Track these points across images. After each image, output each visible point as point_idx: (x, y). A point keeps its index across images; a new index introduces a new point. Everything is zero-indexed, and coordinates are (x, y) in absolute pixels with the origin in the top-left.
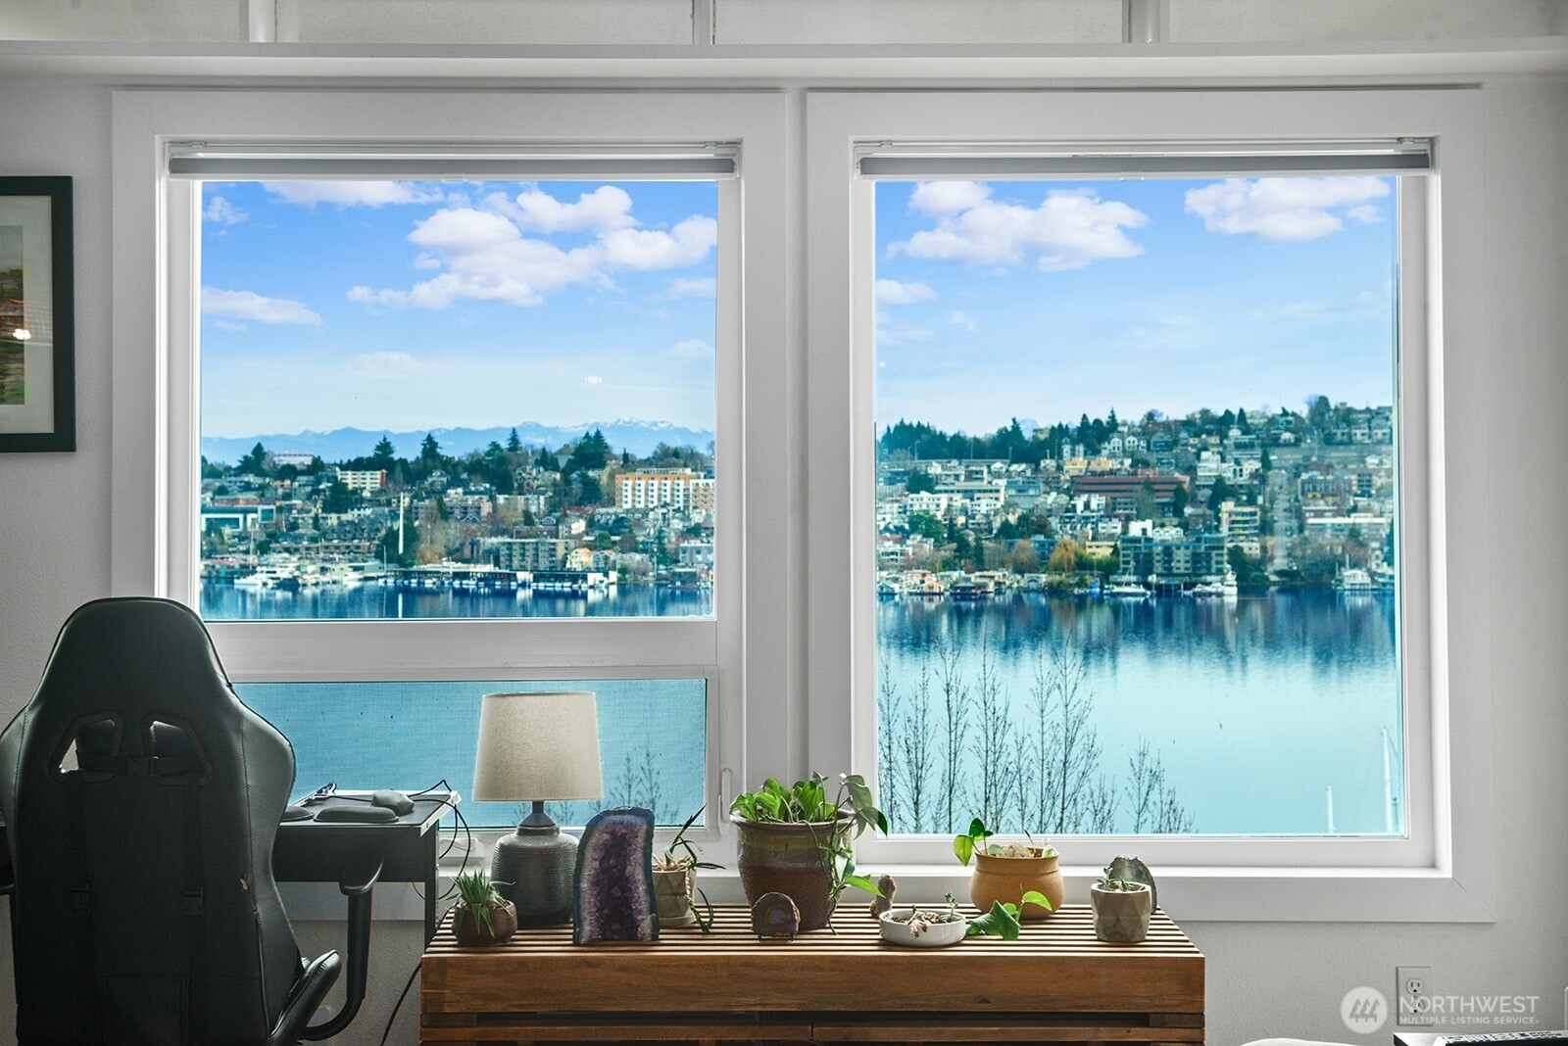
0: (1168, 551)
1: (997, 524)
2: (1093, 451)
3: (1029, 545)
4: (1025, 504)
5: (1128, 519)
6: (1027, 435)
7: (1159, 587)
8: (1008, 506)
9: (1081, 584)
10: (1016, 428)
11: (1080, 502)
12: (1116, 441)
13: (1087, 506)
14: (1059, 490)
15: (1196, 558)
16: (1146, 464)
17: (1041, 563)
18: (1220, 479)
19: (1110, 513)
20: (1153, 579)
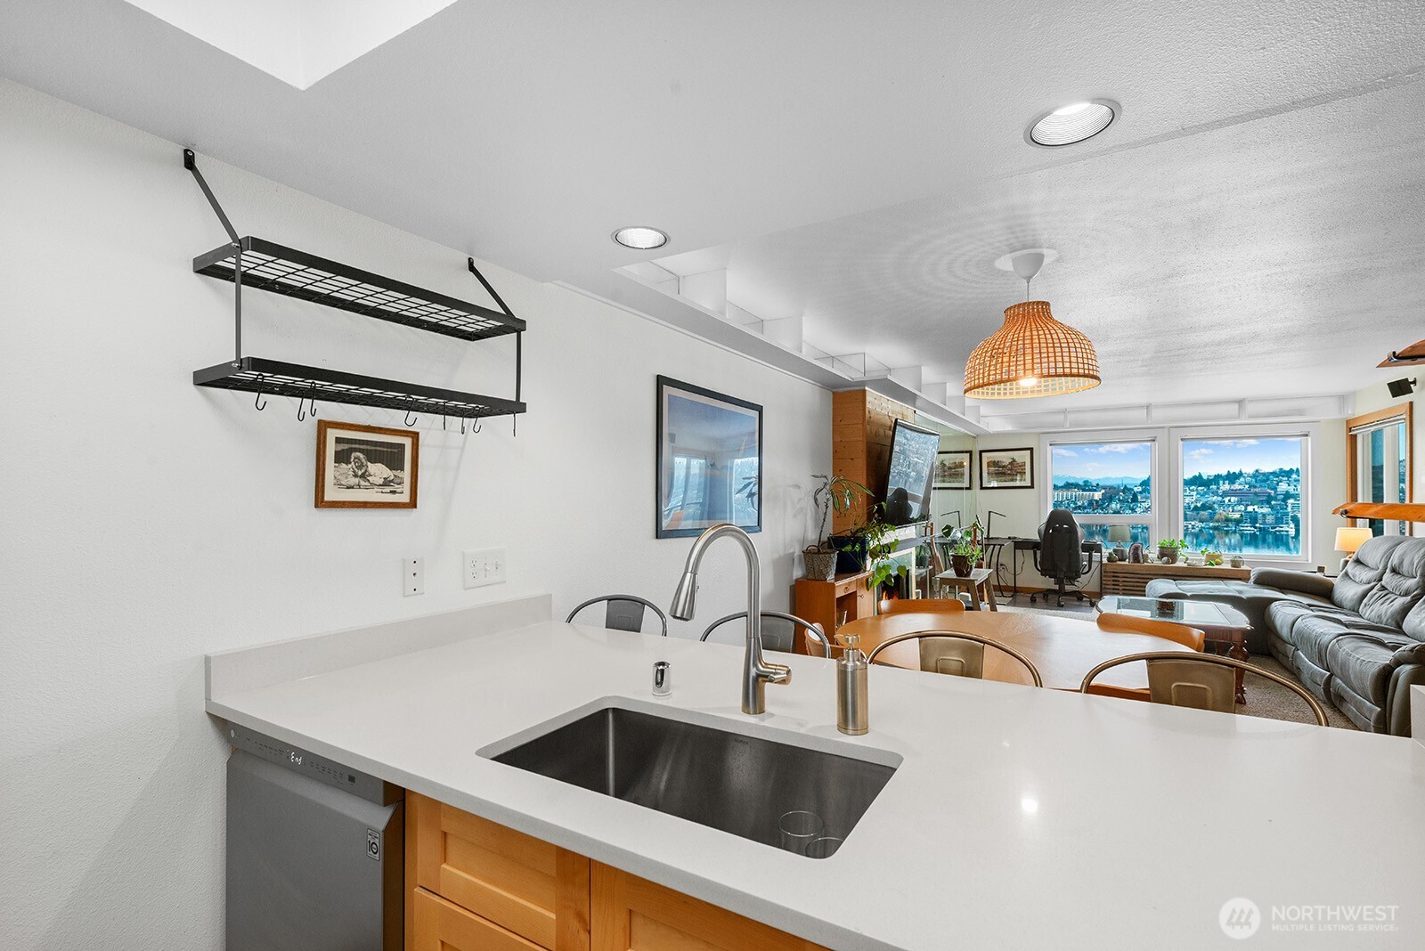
0: (1264, 515)
1: (1192, 506)
2: (1232, 482)
3: (1205, 514)
4: (1204, 500)
5: (1248, 505)
6: (1205, 478)
7: (1260, 528)
8: (1197, 501)
9: (1227, 526)
10: (1200, 475)
11: (1226, 500)
12: (1242, 479)
13: (1230, 501)
14: (1218, 495)
15: (1277, 518)
16: (1255, 487)
17: (1211, 519)
18: (1287, 492)
19: (1239, 503)
20: (1258, 525)
